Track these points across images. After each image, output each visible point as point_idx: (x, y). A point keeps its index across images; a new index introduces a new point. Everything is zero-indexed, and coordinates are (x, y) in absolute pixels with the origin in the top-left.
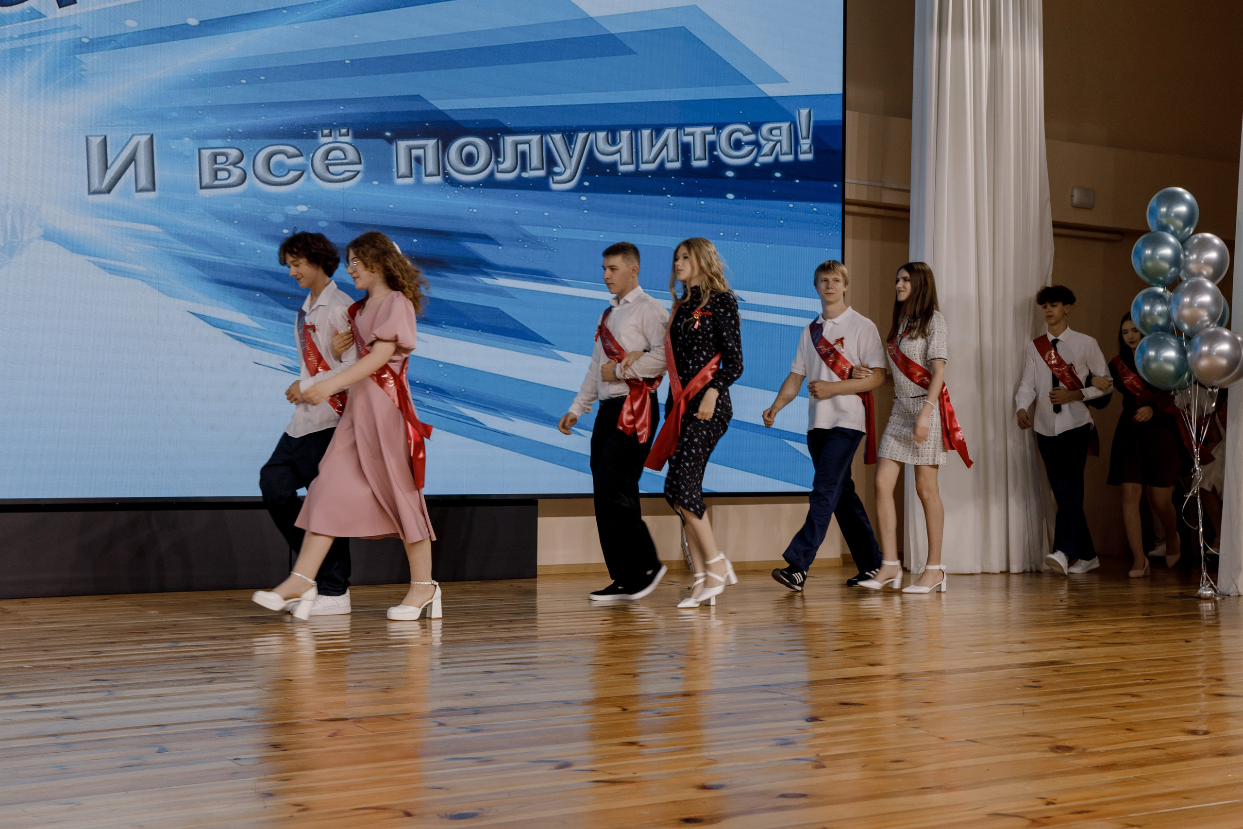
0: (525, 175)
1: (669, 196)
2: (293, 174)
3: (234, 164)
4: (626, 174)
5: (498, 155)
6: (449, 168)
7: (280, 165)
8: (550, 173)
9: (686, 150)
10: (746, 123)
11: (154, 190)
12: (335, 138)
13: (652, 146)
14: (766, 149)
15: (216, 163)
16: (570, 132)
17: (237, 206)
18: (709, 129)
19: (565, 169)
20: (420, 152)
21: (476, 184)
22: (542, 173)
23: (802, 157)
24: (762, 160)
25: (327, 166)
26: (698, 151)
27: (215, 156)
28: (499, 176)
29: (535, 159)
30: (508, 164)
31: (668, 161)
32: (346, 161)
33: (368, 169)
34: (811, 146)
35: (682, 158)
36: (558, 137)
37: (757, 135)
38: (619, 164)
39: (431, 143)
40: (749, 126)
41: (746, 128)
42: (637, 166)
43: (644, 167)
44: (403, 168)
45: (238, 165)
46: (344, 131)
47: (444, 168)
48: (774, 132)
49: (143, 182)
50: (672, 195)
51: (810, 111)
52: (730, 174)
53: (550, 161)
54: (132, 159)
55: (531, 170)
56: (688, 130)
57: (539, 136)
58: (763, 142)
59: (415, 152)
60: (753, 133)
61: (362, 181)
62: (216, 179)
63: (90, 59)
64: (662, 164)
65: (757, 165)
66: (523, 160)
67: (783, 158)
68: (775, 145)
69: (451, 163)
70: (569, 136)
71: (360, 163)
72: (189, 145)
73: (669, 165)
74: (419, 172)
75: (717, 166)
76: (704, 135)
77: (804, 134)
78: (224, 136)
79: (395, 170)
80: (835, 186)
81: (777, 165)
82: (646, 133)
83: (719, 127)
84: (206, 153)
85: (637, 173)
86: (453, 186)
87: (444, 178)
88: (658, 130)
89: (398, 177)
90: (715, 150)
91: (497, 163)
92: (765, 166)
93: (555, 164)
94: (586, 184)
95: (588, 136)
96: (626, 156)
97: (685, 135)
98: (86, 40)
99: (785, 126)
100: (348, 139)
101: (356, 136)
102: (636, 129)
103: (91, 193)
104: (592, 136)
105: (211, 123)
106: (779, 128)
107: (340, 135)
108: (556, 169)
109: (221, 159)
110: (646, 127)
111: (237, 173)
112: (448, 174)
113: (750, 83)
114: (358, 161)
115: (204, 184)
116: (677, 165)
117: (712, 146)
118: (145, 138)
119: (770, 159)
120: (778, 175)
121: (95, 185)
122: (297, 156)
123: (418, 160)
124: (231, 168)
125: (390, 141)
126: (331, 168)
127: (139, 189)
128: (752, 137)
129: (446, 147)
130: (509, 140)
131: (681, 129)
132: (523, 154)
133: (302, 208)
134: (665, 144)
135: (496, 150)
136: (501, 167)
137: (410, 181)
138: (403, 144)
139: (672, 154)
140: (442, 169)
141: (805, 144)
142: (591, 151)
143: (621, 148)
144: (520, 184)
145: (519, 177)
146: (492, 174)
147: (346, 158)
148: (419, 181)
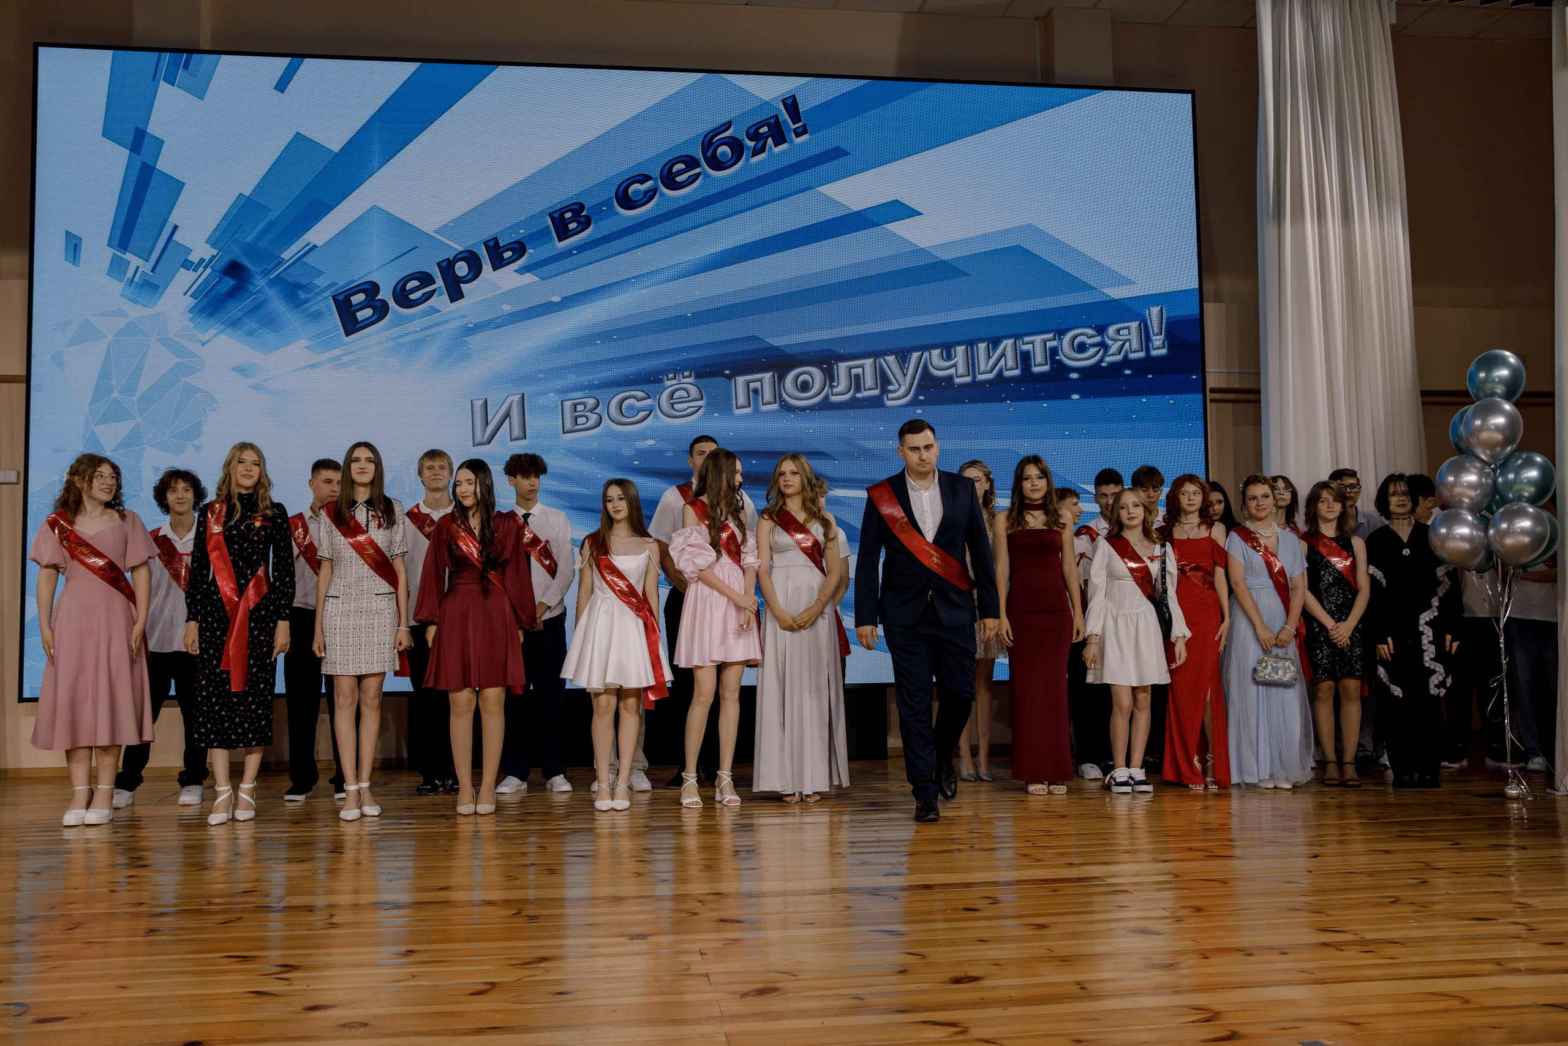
0: (859, 395)
1: (1008, 402)
2: (642, 414)
3: (591, 411)
4: (963, 386)
5: (832, 379)
6: (785, 396)
7: (631, 407)
8: (884, 391)
9: (1025, 358)
10: (1090, 327)
11: (525, 438)
12: (679, 380)
13: (990, 357)
14: (1114, 348)
15: (576, 411)
16: (904, 352)
17: (595, 445)
18: (1050, 336)
19: (900, 386)
20: (758, 385)
21: (811, 408)
22: (876, 392)
23: (1154, 353)
24: (1108, 359)
25: (672, 405)
26: (1039, 357)
27: (575, 406)
28: (834, 399)
29: (869, 381)
30: (842, 386)
31: (1006, 370)
32: (690, 398)
33: (708, 404)
34: (1164, 341)
35: (1021, 365)
36: (891, 359)
37: (1103, 336)
38: (955, 377)
39: (767, 376)
40: (1094, 329)
41: (1090, 331)
42: (974, 377)
43: (980, 377)
44: (742, 400)
45: (595, 411)
46: (687, 373)
47: (781, 396)
48: (1121, 332)
49: (516, 432)
50: (1011, 401)
51: (1162, 308)
52: (1074, 376)
53: (884, 381)
54: (507, 415)
55: (865, 390)
56: (1026, 339)
57: (872, 360)
58: (1109, 342)
59: (752, 385)
60: (1099, 335)
61: (704, 414)
62: (576, 424)
63: (474, 340)
64: (1001, 372)
65: (1104, 364)
66: (857, 382)
67: (1132, 356)
68: (1124, 344)
69: (788, 392)
70: (903, 357)
71: (702, 399)
72: (553, 399)
73: (1007, 374)
74: (756, 400)
75: (1059, 370)
76: (1045, 342)
77: (1156, 330)
78: (582, 388)
79: (734, 402)
80: (1194, 377)
81: (1126, 362)
82: (982, 346)
83: (1060, 333)
84: (568, 404)
85: (975, 384)
86: (789, 411)
87: (782, 406)
88: (995, 342)
89: (737, 408)
90: (1057, 354)
91: (831, 387)
92: (1112, 365)
93: (890, 383)
94: (921, 398)
95: (922, 354)
96: (961, 369)
97: (1023, 344)
98: (471, 325)
99: (1134, 325)
100: (690, 380)
101: (698, 377)
102: (971, 344)
103: (474, 445)
104: (926, 354)
105: (572, 379)
106: (1128, 328)
107: (683, 377)
108: (890, 388)
109: (580, 408)
110: (982, 340)
111: (593, 418)
112: (784, 401)
113: (1093, 288)
114: (700, 397)
115: (566, 430)
116: (1016, 372)
117: (1054, 351)
118: (517, 398)
119: (1119, 358)
120: (1128, 372)
121: (478, 439)
122: (645, 399)
123: (756, 391)
124: (589, 414)
125: (729, 377)
126: (675, 406)
127: (513, 437)
128: (1098, 339)
129: (782, 377)
130: (843, 366)
131: (1019, 339)
132: (857, 377)
133: (651, 442)
134: (1003, 355)
135: (830, 376)
136: (835, 390)
137: (748, 410)
138: (741, 380)
139: (1011, 363)
140: (778, 397)
141: (1158, 340)
142: (925, 368)
143: (956, 363)
144: (854, 404)
145: (854, 398)
146: (827, 397)
147: (689, 396)
148: (756, 410)
